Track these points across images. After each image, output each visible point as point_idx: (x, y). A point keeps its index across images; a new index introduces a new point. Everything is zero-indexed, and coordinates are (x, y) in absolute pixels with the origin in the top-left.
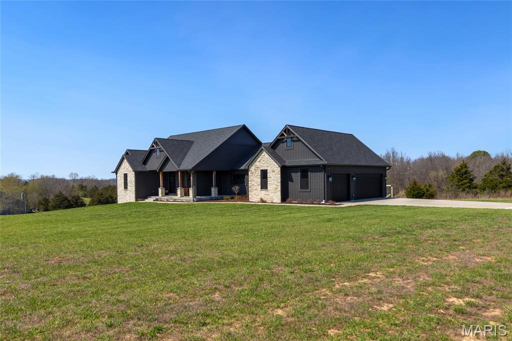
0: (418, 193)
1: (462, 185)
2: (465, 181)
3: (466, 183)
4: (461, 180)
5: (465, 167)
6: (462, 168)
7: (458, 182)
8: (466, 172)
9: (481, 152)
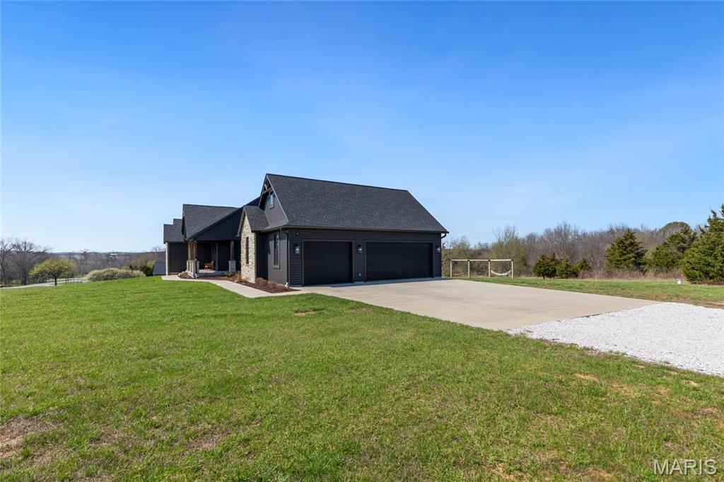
0: (545, 271)
1: (625, 260)
2: (629, 255)
3: (630, 258)
4: (624, 254)
5: (631, 238)
6: (626, 239)
7: (620, 256)
8: (632, 244)
9: (677, 223)
